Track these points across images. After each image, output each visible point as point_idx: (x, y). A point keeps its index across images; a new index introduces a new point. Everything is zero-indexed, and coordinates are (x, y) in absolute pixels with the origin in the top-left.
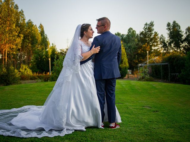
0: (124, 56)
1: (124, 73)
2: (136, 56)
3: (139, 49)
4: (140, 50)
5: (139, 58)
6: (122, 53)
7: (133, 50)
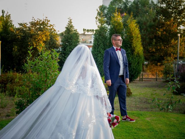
0: (137, 41)
1: (135, 73)
2: (154, 40)
3: (159, 28)
4: (161, 30)
5: (158, 44)
6: (133, 35)
7: (149, 29)
